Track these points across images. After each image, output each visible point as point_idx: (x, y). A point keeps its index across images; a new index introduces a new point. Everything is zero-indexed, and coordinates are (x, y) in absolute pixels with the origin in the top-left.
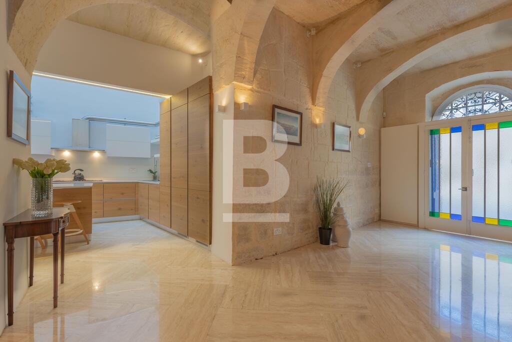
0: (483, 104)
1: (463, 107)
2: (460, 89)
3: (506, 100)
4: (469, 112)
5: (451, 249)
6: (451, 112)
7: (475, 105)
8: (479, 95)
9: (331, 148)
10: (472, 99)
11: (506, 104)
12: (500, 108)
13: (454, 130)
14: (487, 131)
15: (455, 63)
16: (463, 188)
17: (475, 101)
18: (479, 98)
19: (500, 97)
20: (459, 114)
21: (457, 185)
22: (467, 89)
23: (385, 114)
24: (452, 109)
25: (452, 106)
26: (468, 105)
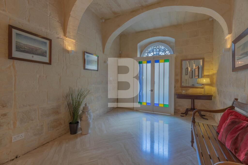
0: (159, 51)
1: (152, 52)
2: (151, 44)
3: (167, 51)
4: (154, 54)
5: (146, 120)
6: (148, 54)
7: (156, 52)
8: (158, 47)
9: (82, 68)
10: (155, 49)
11: (167, 52)
12: (165, 54)
13: (148, 62)
14: (160, 63)
15: (149, 30)
16: (151, 90)
17: (156, 50)
18: (158, 48)
19: (165, 49)
20: (151, 55)
21: (149, 89)
22: (153, 44)
23: (120, 52)
24: (148, 53)
25: (148, 51)
26: (154, 51)
